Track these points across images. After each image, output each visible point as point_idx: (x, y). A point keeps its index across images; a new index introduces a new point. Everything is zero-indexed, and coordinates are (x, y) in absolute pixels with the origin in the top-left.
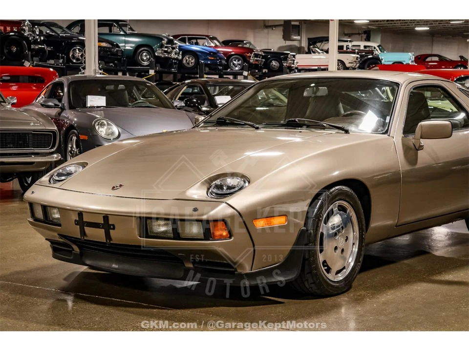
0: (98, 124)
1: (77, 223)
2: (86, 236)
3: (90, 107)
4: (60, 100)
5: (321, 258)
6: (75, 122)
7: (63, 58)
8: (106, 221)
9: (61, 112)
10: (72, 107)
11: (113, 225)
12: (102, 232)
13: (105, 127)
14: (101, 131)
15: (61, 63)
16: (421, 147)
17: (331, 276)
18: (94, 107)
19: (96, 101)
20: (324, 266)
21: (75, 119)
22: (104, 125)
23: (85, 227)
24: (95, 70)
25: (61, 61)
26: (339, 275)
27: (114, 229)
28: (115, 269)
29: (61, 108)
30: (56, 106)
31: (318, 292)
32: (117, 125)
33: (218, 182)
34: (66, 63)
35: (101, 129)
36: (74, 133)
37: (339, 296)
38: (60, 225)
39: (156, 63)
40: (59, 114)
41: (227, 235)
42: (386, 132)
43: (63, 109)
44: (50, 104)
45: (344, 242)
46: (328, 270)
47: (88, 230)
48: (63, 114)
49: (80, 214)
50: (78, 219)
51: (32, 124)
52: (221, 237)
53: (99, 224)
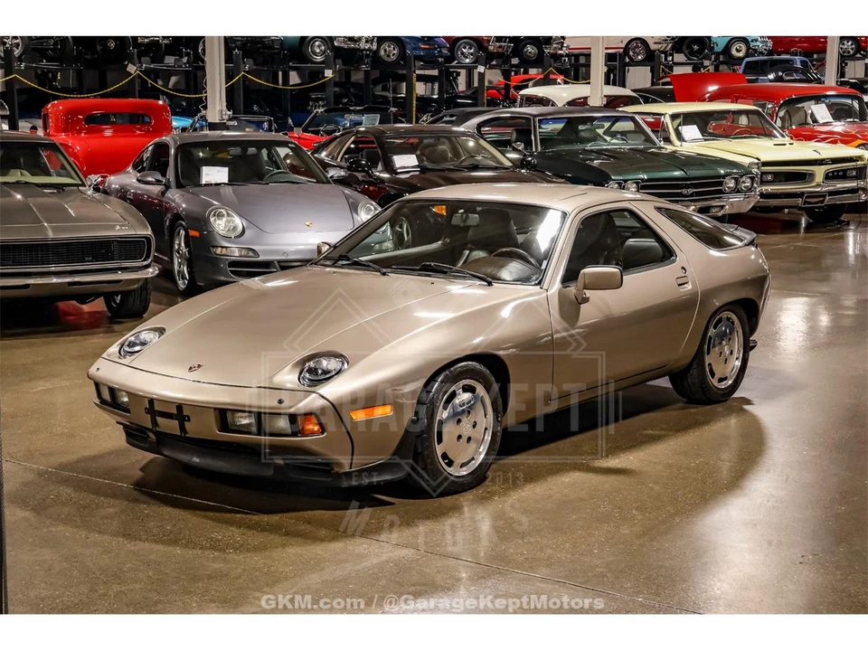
0: (214, 215)
1: (147, 411)
2: (159, 427)
3: (205, 185)
4: (164, 175)
5: (439, 450)
6: (184, 209)
7: (188, 54)
8: (180, 411)
9: (166, 191)
10: (179, 186)
11: (188, 417)
12: (175, 423)
13: (224, 219)
14: (219, 225)
15: (185, 64)
16: (586, 300)
17: (453, 471)
18: (211, 184)
19: (215, 175)
20: (443, 459)
21: (184, 206)
22: (223, 216)
23: (157, 417)
24: (222, 111)
25: (185, 60)
26: (464, 469)
27: (189, 420)
28: (197, 462)
29: (165, 185)
30: (158, 182)
32: (241, 216)
33: (312, 364)
34: (193, 63)
35: (218, 222)
36: (181, 225)
37: (464, 494)
38: (129, 412)
39: (336, 57)
40: (163, 193)
41: (318, 430)
42: (539, 283)
43: (167, 187)
44: (150, 179)
45: (471, 428)
46: (450, 463)
48: (169, 194)
49: (151, 401)
50: (148, 407)
51: (118, 227)
52: (313, 433)
53: (172, 414)
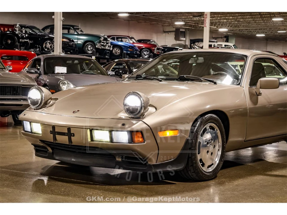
0: (62, 84)
1: (51, 132)
2: (57, 141)
3: (57, 73)
4: (38, 69)
5: (199, 157)
6: (48, 82)
7: (39, 48)
9: (39, 76)
10: (45, 73)
11: (74, 134)
12: (66, 138)
13: (66, 85)
14: (63, 88)
15: (38, 51)
16: (260, 94)
17: (204, 169)
18: (59, 73)
19: (61, 70)
20: (200, 163)
21: (48, 80)
22: (66, 84)
23: (56, 135)
24: (60, 52)
25: (38, 49)
26: (210, 168)
27: (74, 136)
28: (74, 161)
29: (39, 74)
30: (36, 72)
31: (197, 178)
32: (74, 84)
34: (41, 51)
35: (63, 86)
36: (47, 88)
37: (209, 181)
38: (41, 134)
39: (97, 52)
40: (38, 77)
41: (142, 141)
42: (239, 84)
43: (40, 74)
44: (32, 71)
45: (213, 148)
46: (203, 165)
47: (58, 137)
48: (40, 77)
50: (52, 130)
52: (139, 142)
53: (65, 133)
